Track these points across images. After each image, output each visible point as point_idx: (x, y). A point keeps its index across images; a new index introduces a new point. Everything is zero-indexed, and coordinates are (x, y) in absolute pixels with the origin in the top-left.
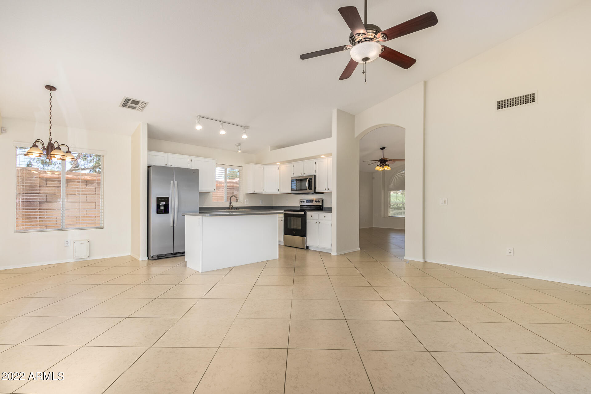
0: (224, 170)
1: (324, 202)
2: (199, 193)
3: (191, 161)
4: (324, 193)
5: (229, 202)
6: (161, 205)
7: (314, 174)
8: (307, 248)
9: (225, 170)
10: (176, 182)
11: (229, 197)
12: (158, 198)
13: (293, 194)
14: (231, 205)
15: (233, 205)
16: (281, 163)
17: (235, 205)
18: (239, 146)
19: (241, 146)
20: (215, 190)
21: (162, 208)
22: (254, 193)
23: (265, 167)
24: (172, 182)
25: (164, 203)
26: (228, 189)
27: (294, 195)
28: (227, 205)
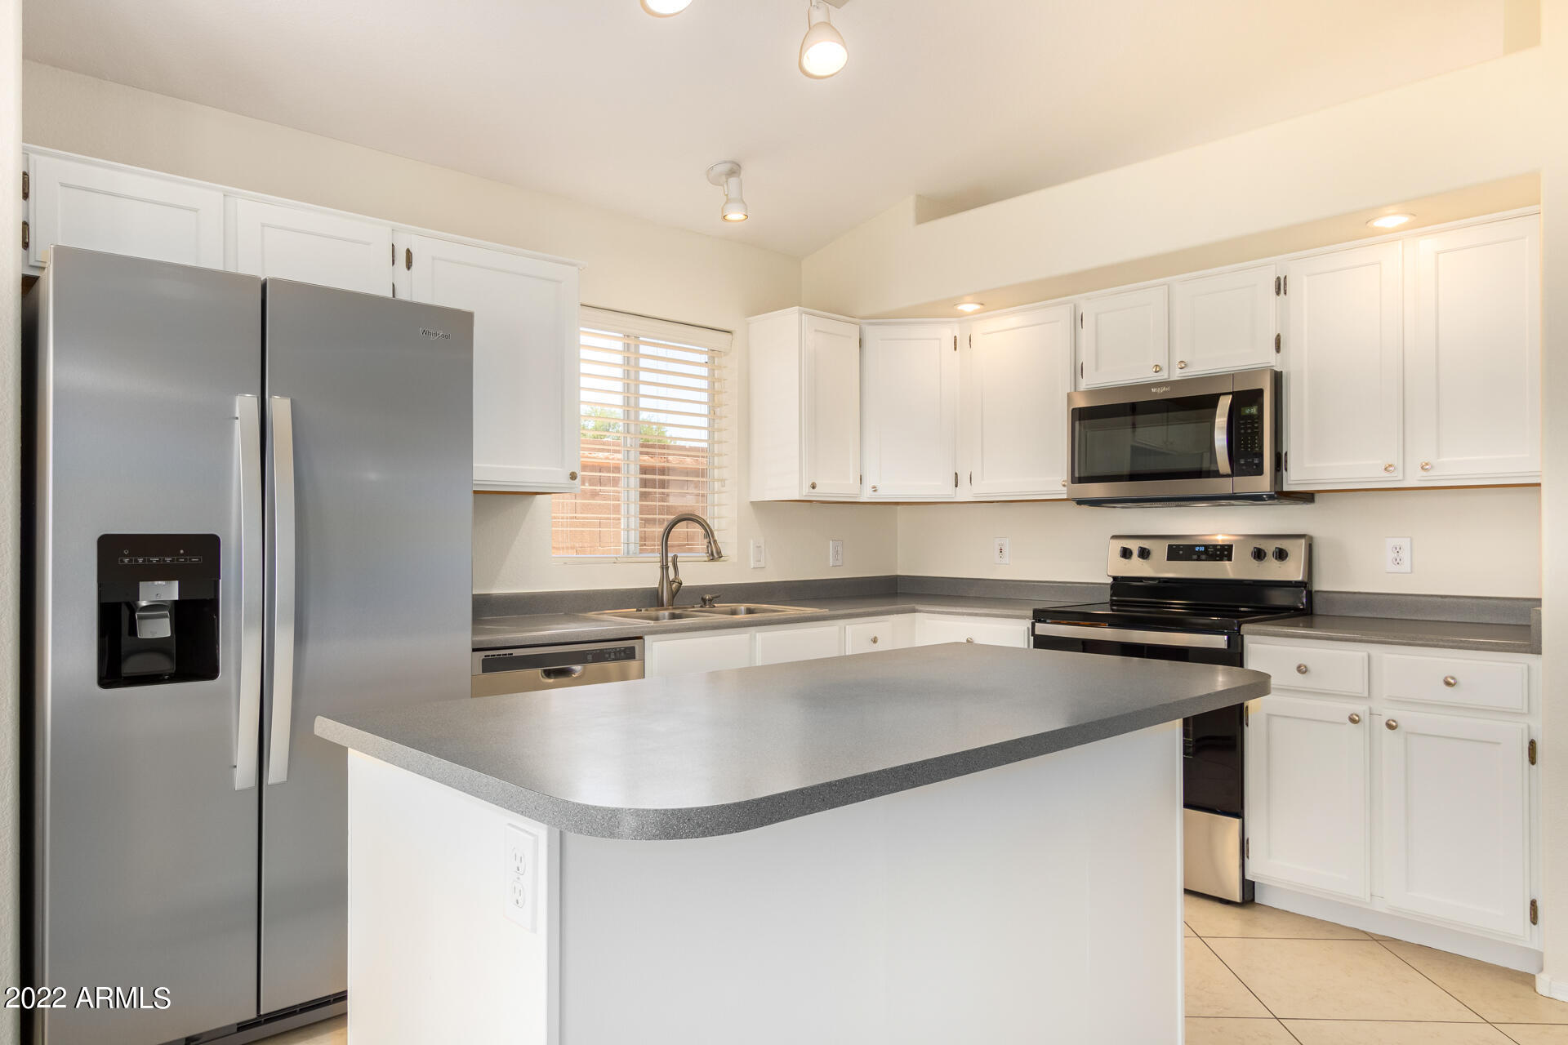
0: (619, 345)
1: (1320, 554)
2: (471, 496)
3: (409, 266)
4: (1317, 497)
5: (657, 557)
6: (143, 603)
7: (1273, 361)
8: (1249, 895)
9: (627, 347)
10: (280, 407)
11: (661, 521)
12: (110, 547)
13: (1080, 502)
14: (672, 576)
15: (681, 576)
16: (994, 299)
17: (695, 573)
18: (733, 181)
19: (743, 175)
20: (573, 476)
21: (160, 628)
22: (816, 495)
23: (871, 333)
24: (245, 405)
25: (170, 591)
26: (644, 483)
27: (1085, 508)
28: (647, 577)
